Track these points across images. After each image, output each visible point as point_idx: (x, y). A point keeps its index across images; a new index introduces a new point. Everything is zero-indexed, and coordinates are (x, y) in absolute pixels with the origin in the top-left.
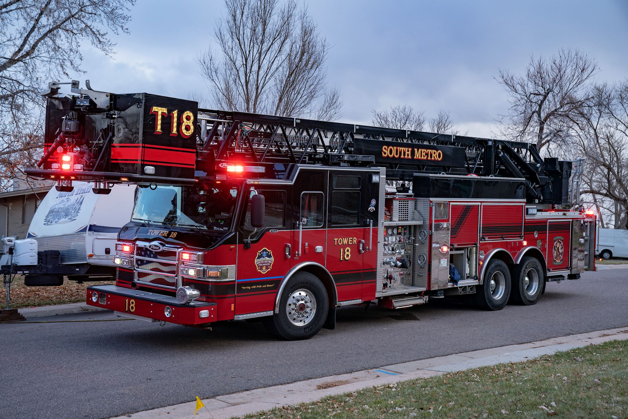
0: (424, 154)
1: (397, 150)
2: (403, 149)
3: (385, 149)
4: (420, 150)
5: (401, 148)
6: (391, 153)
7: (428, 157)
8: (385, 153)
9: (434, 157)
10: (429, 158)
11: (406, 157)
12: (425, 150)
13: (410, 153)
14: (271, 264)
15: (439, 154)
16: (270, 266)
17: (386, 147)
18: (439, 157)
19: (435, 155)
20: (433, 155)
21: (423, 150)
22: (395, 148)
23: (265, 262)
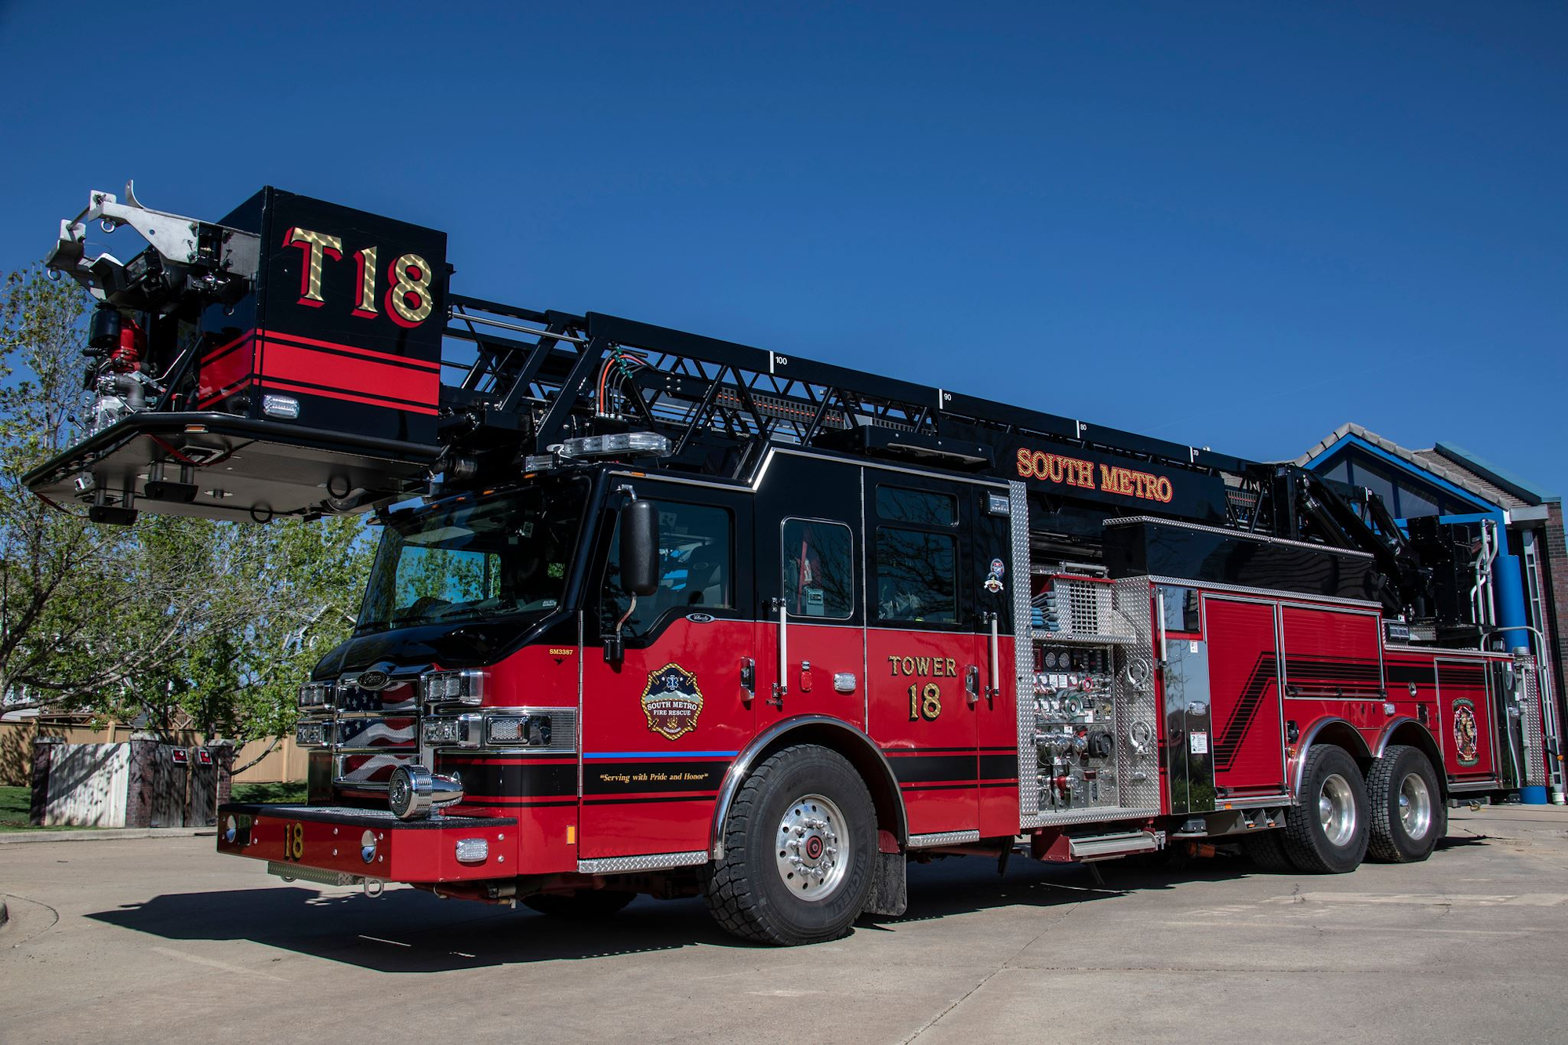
0: (1126, 481)
1: (1056, 464)
2: (1071, 462)
3: (1025, 457)
4: (1114, 470)
5: (1066, 460)
6: (1041, 466)
7: (1136, 489)
8: (1025, 468)
9: (1152, 493)
10: (1139, 493)
11: (1081, 482)
12: (1128, 473)
13: (1089, 473)
14: (693, 713)
15: (1164, 487)
16: (692, 717)
17: (1028, 453)
18: (1165, 492)
19: (1153, 487)
20: (1148, 487)
21: (1122, 472)
22: (1051, 457)
23: (675, 705)
